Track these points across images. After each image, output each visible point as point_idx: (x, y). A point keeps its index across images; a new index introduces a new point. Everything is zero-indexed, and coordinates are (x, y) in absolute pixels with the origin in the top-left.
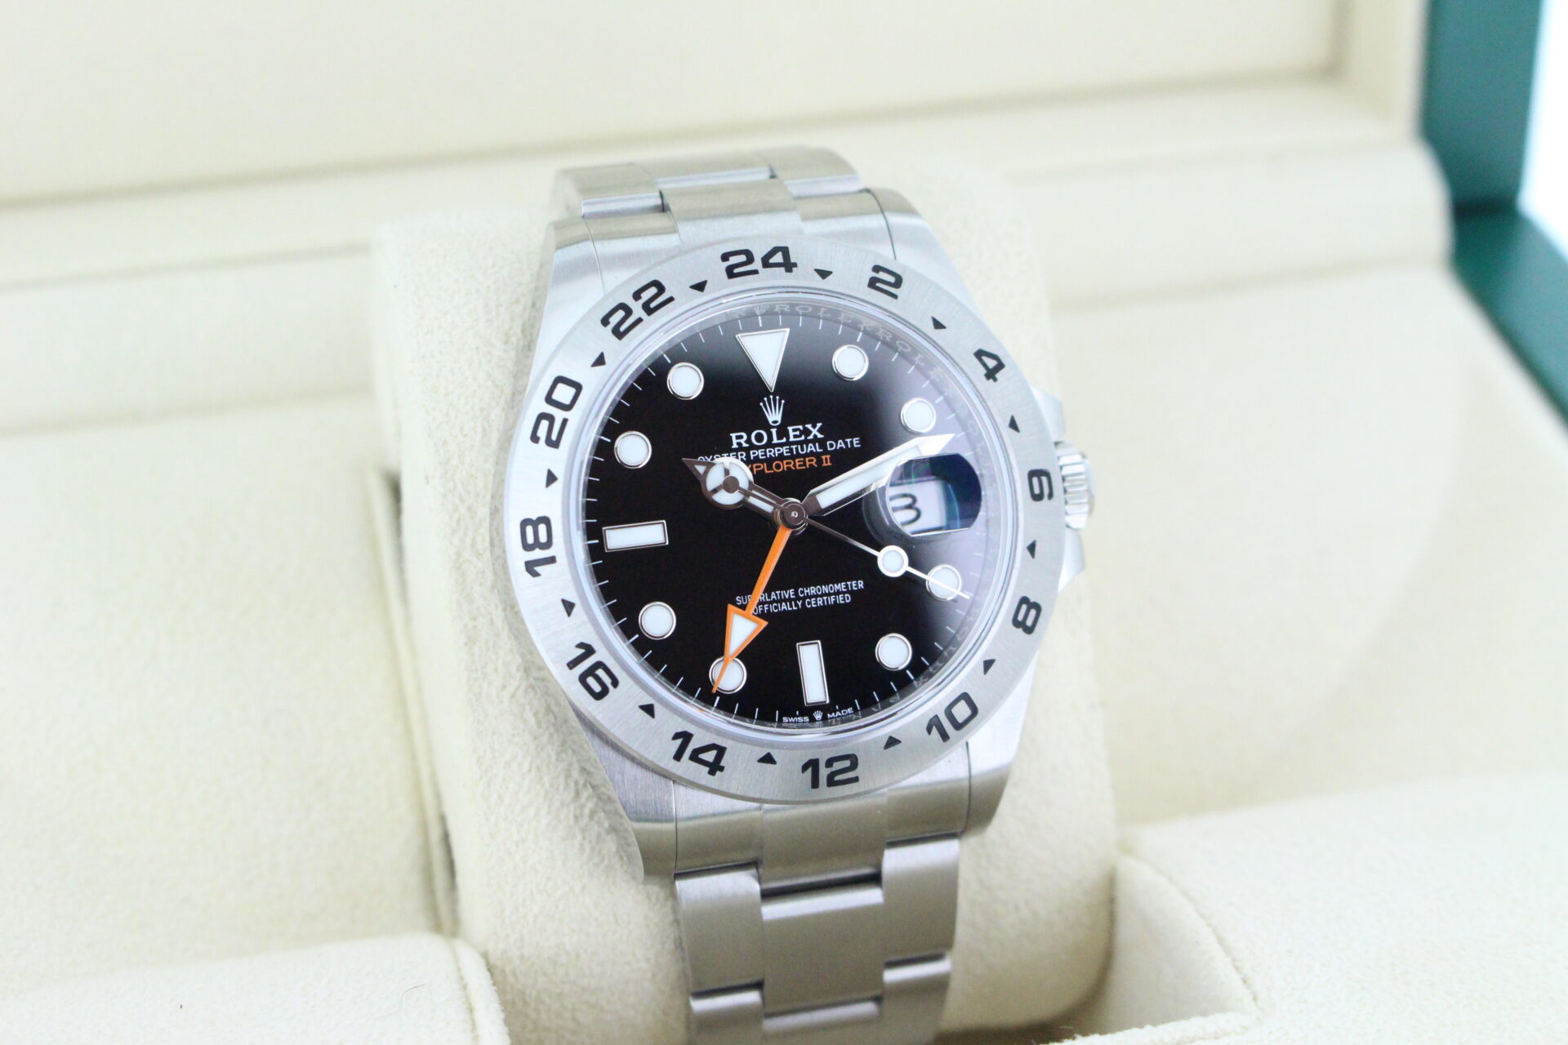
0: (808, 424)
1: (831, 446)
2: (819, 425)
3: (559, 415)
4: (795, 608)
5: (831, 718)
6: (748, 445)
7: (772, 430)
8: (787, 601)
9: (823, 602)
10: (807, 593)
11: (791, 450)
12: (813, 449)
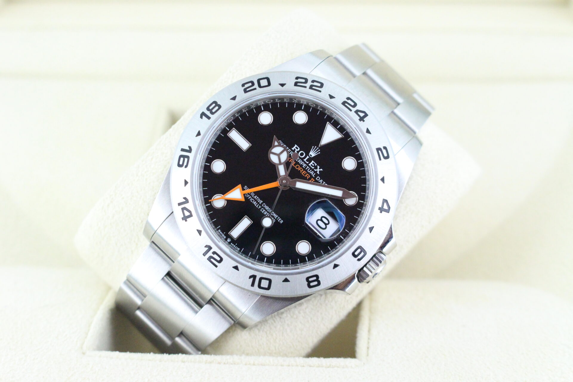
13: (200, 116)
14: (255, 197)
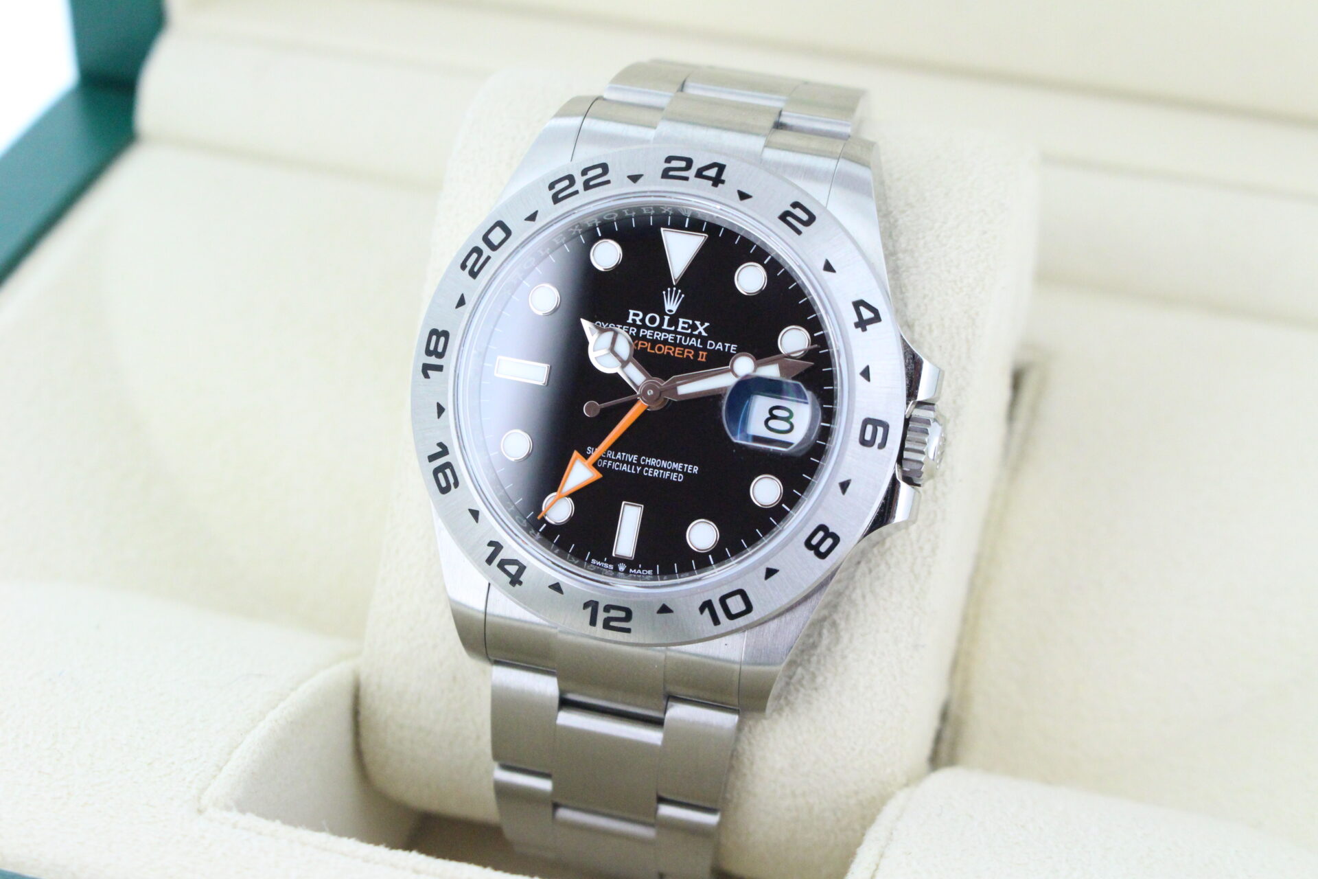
0: (697, 321)
1: (711, 345)
2: (707, 324)
3: (487, 251)
4: (633, 472)
5: (632, 573)
6: (640, 324)
7: (665, 317)
8: (626, 463)
9: (659, 475)
10: (648, 463)
11: (676, 338)
12: (695, 343)
13: (422, 376)
14: (618, 457)
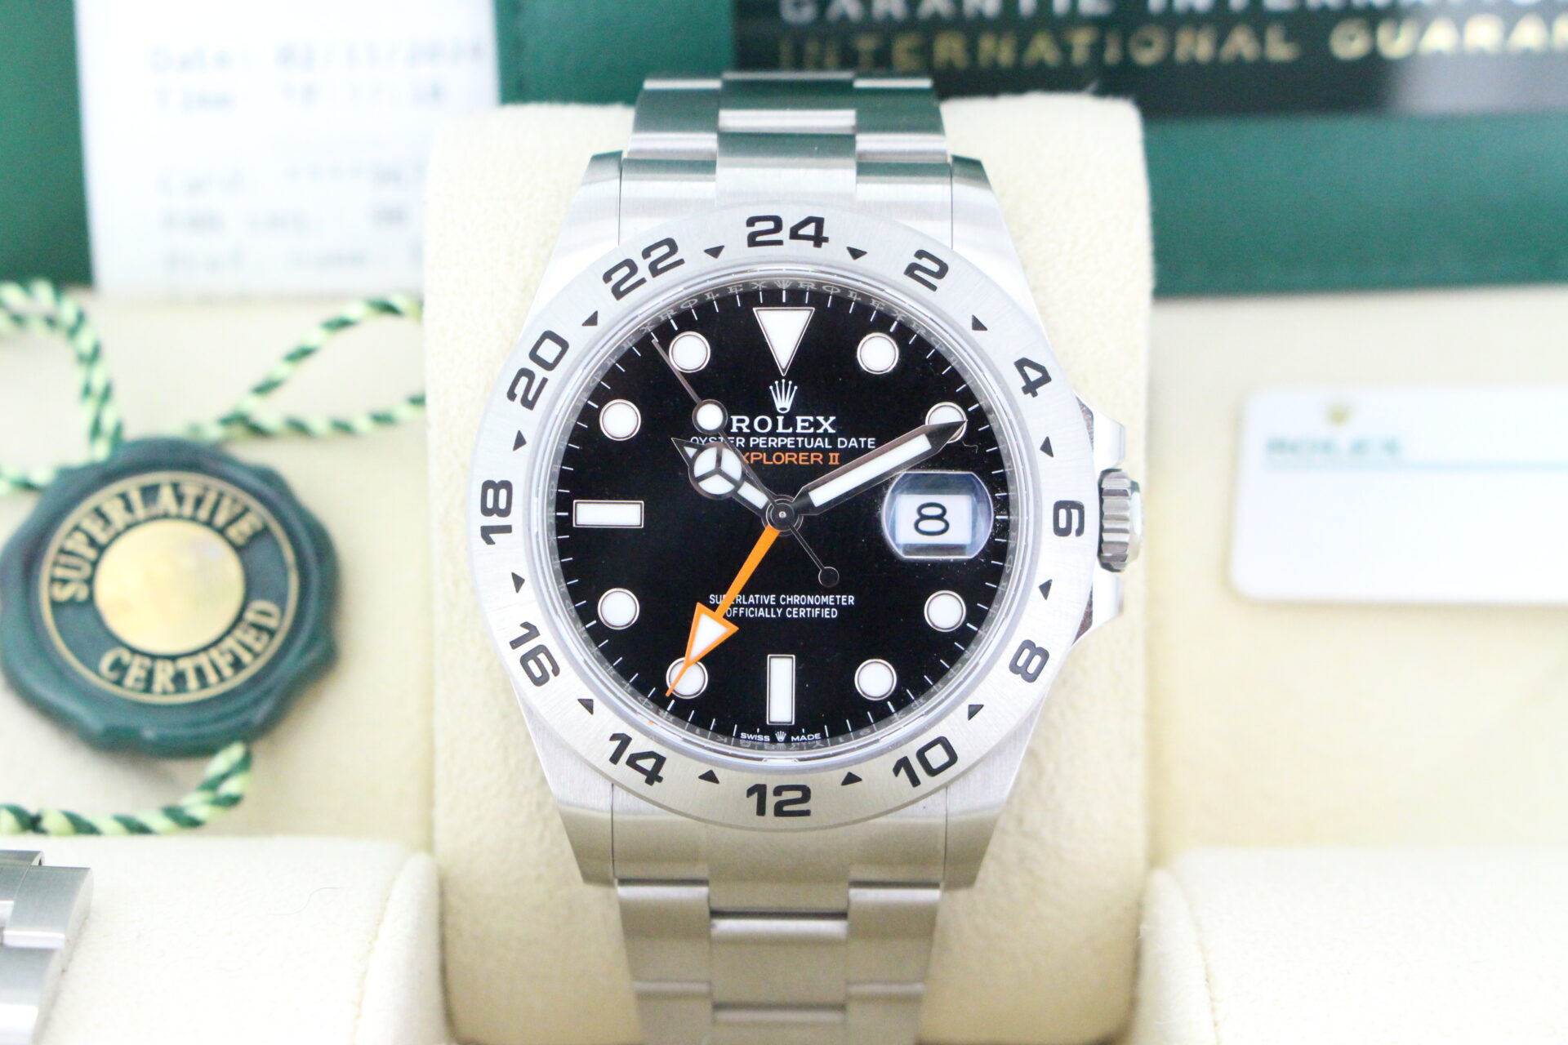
0: (819, 415)
2: (832, 418)
3: (540, 373)
4: (773, 616)
5: (794, 742)
6: (748, 431)
7: (778, 417)
8: (766, 607)
9: (806, 614)
10: (790, 601)
11: (796, 442)
12: (821, 444)
13: (484, 542)
14: (750, 601)
